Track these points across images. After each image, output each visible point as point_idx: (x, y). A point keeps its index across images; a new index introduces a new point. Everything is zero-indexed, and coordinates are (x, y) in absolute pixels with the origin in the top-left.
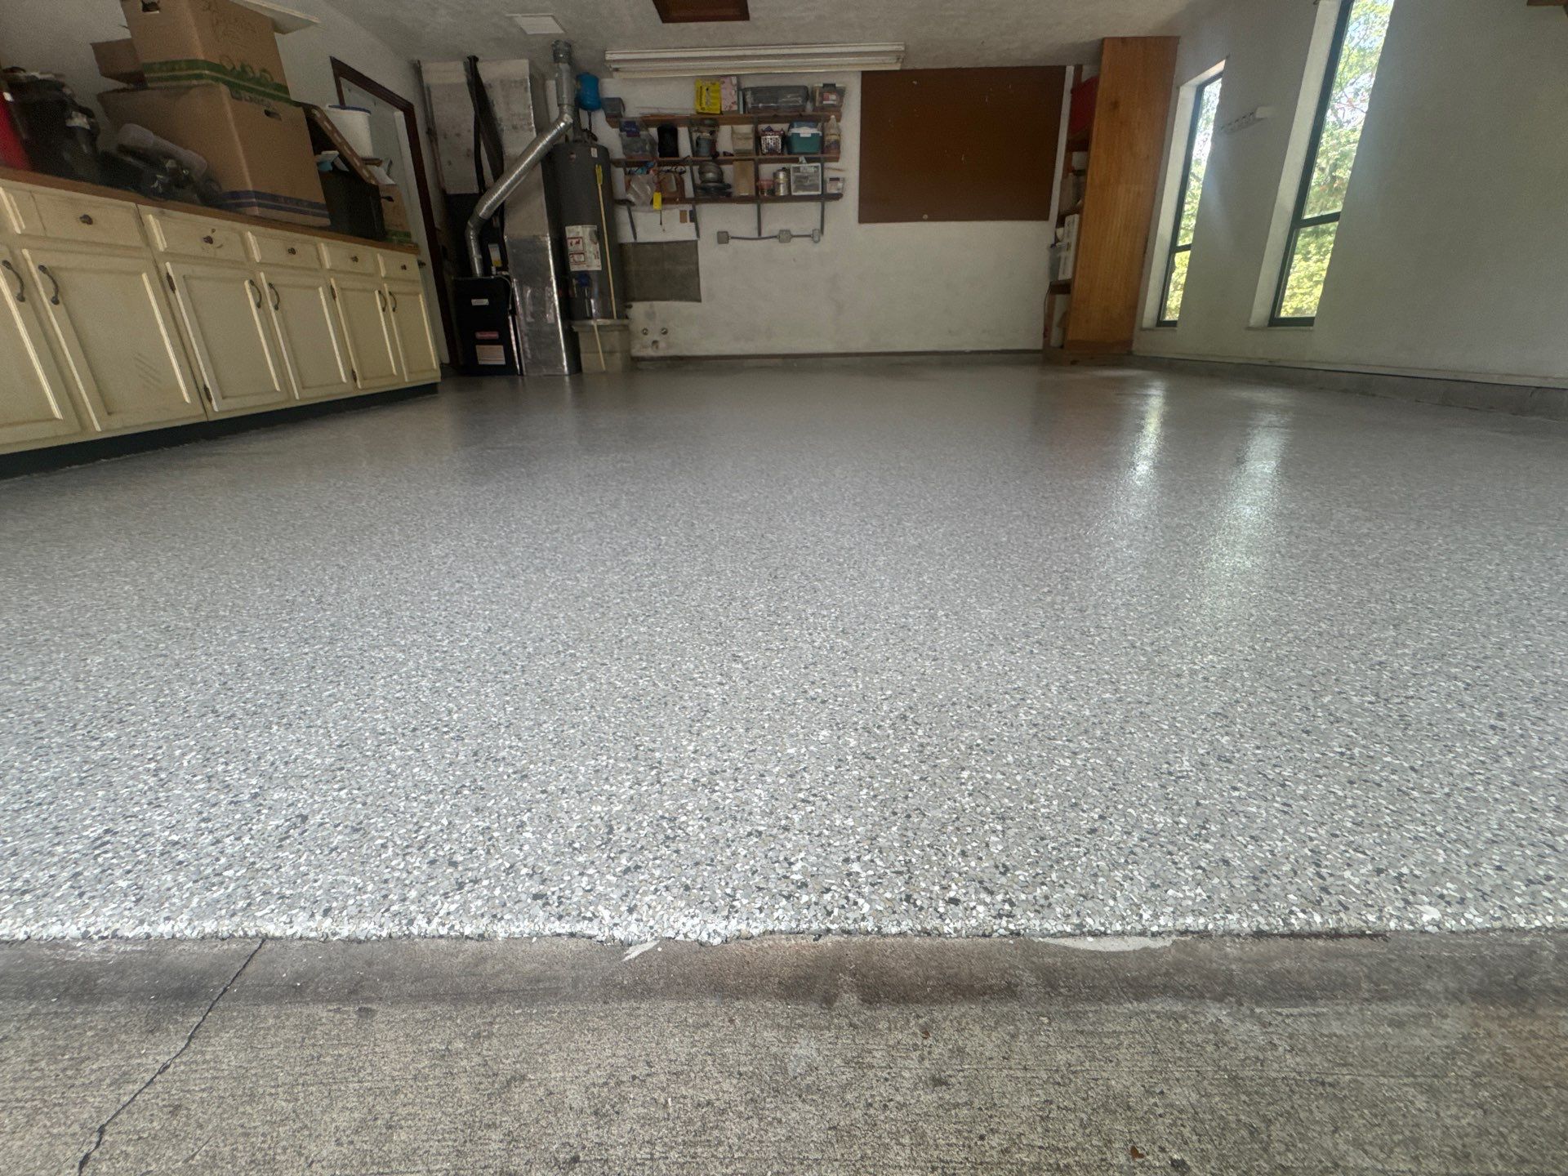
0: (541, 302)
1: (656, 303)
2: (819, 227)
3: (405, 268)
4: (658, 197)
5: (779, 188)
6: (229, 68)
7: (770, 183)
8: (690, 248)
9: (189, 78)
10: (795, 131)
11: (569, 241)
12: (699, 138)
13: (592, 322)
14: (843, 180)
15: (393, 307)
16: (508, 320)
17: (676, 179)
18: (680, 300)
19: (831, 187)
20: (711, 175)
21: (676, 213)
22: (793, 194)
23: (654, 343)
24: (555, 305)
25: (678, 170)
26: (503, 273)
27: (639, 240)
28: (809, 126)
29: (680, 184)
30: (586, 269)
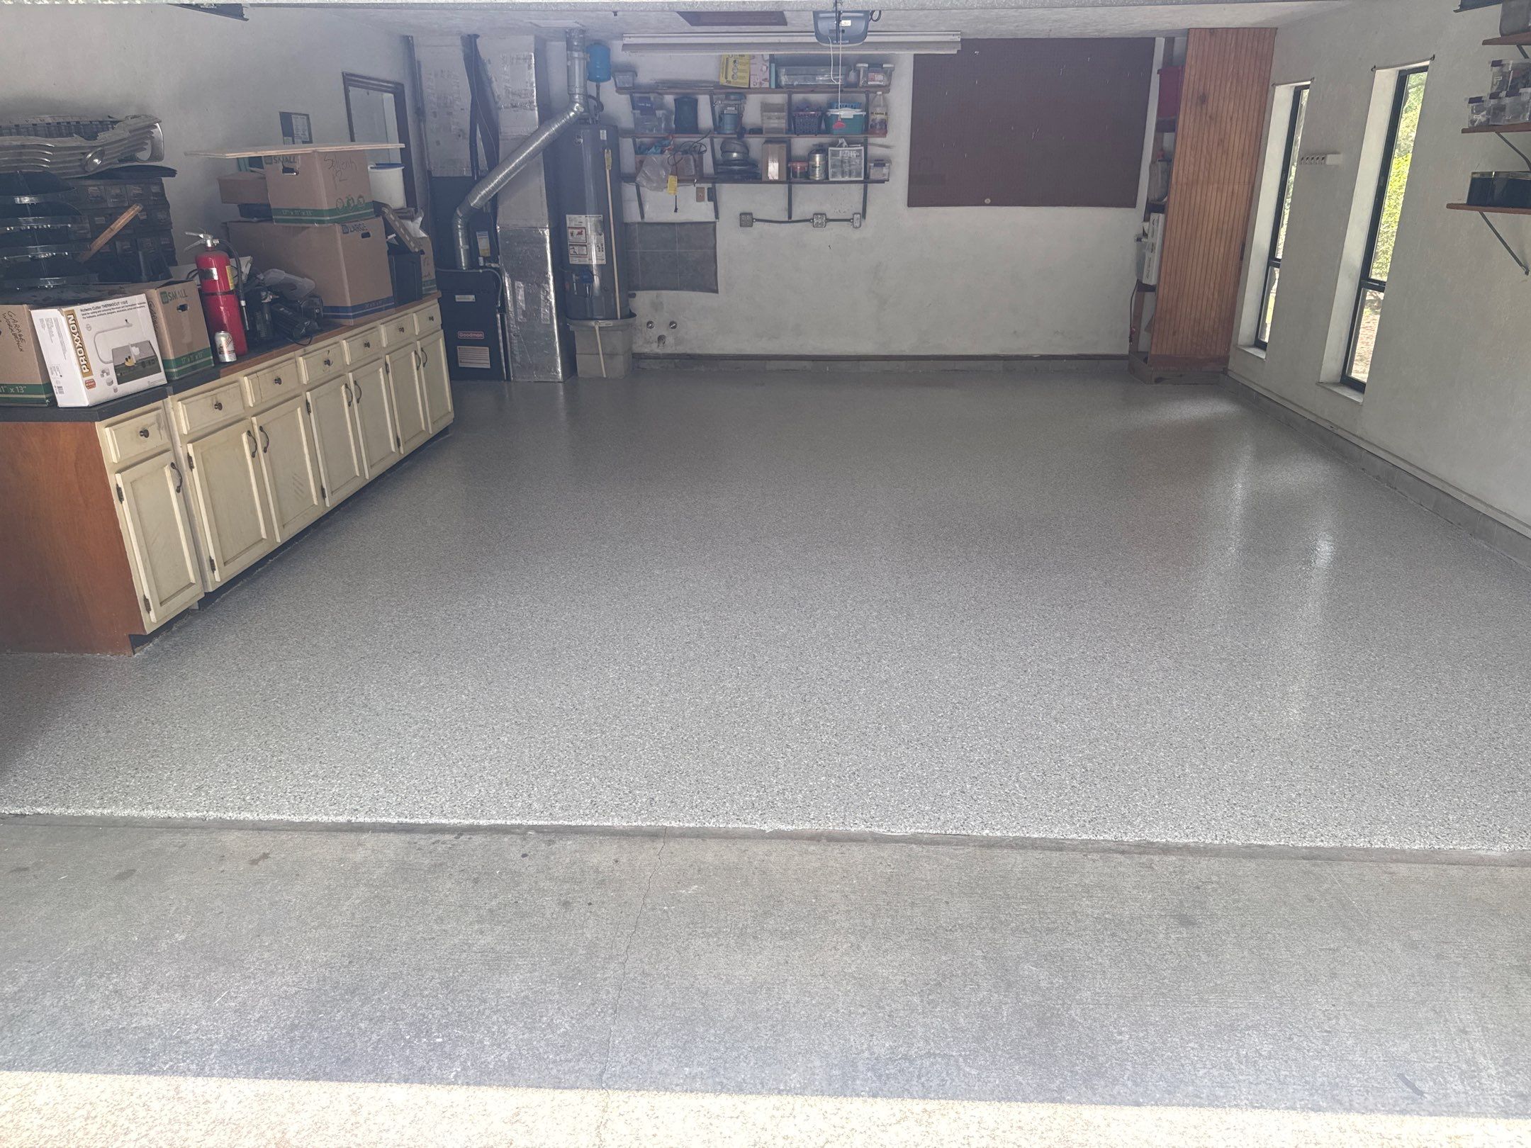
0: (534, 299)
1: (666, 294)
2: (861, 211)
3: (431, 318)
4: (673, 180)
5: (814, 171)
6: (340, 206)
7: (805, 164)
8: (707, 231)
9: (312, 222)
10: (834, 112)
11: (570, 231)
12: (722, 113)
13: (593, 323)
14: (890, 162)
15: (423, 361)
16: (496, 318)
17: (695, 161)
18: (694, 289)
19: (875, 173)
20: (735, 155)
21: (692, 189)
22: (831, 179)
23: (661, 338)
24: (551, 303)
25: (697, 148)
26: (493, 265)
27: (646, 220)
28: (852, 107)
29: (699, 164)
30: (587, 263)
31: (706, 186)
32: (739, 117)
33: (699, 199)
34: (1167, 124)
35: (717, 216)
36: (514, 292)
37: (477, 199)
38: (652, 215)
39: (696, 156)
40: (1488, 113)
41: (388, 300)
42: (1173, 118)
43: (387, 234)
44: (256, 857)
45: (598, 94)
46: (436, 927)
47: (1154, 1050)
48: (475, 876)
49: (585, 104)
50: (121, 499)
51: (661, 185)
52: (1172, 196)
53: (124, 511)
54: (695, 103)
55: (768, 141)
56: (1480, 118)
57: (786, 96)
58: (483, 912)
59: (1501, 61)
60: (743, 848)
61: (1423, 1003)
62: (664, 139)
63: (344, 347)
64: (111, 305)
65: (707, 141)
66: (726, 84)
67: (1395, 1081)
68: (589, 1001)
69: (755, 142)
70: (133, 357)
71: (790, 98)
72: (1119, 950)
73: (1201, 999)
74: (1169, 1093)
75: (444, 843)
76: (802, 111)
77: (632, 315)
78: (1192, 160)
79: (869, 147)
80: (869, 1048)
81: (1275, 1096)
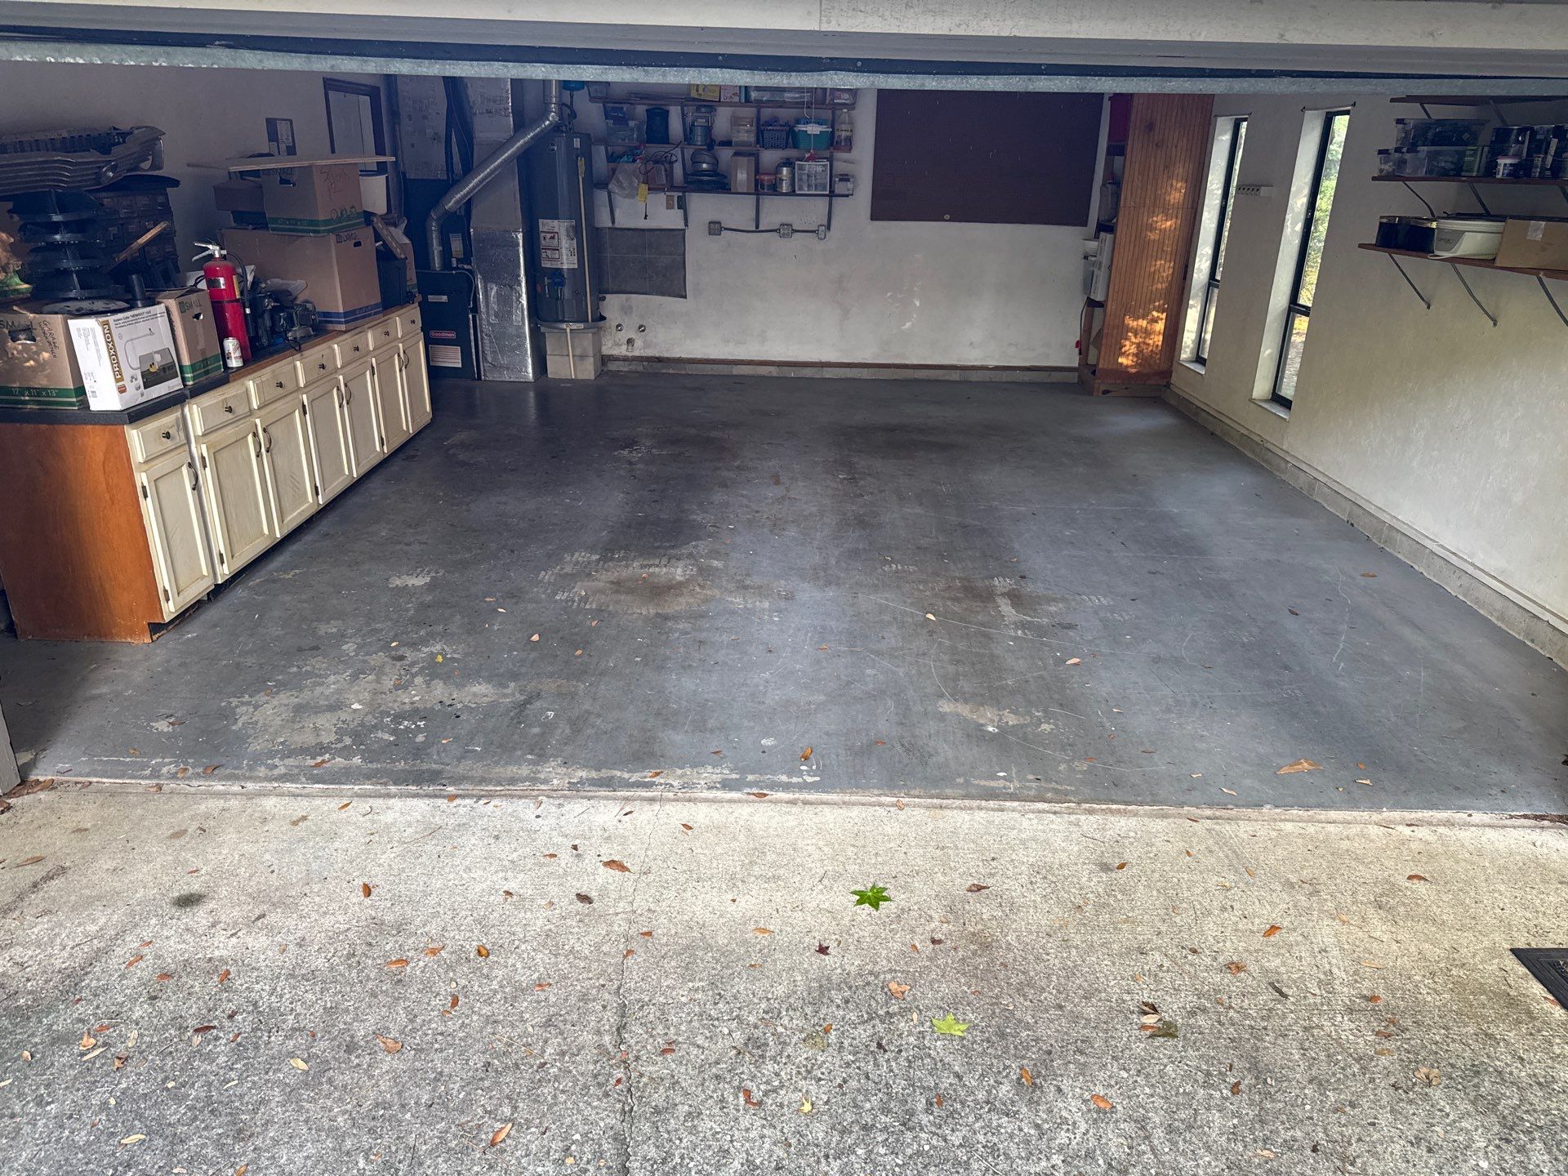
0: (507, 301)
1: (635, 298)
2: (825, 223)
3: (413, 322)
4: (644, 188)
5: (781, 184)
6: (334, 217)
7: (772, 177)
8: (676, 237)
9: (308, 231)
10: (802, 127)
11: (542, 235)
12: (693, 125)
13: (564, 326)
14: (853, 177)
15: (406, 364)
16: (468, 319)
17: (666, 170)
18: (663, 294)
19: (840, 188)
20: (705, 166)
21: (661, 198)
22: (797, 192)
23: (630, 341)
24: (522, 306)
25: (668, 159)
26: (466, 267)
27: (616, 225)
28: (818, 123)
29: (670, 174)
30: (559, 267)
31: (676, 194)
32: (708, 130)
33: (669, 206)
34: (1117, 149)
35: (686, 225)
36: (487, 294)
37: (452, 202)
38: (623, 221)
39: (667, 166)
40: (1394, 165)
41: (376, 305)
42: (1121, 143)
43: (376, 242)
44: (294, 819)
45: (572, 102)
46: (464, 875)
47: (1075, 967)
48: (496, 833)
49: (560, 114)
50: (146, 496)
51: (632, 195)
52: (1120, 219)
53: (148, 507)
54: (665, 115)
55: (737, 154)
56: (1388, 167)
57: (754, 110)
58: (506, 863)
59: (1403, 120)
60: (730, 810)
61: (1295, 930)
62: (637, 148)
63: (336, 350)
64: (137, 315)
65: (678, 151)
66: (697, 97)
67: (1266, 988)
68: (604, 933)
69: (725, 154)
70: (156, 363)
71: (759, 113)
72: (1049, 890)
73: (1115, 929)
74: (1086, 998)
75: (465, 806)
76: (771, 125)
77: (603, 318)
78: (1140, 185)
79: (835, 163)
80: (841, 966)
81: (1170, 1000)
